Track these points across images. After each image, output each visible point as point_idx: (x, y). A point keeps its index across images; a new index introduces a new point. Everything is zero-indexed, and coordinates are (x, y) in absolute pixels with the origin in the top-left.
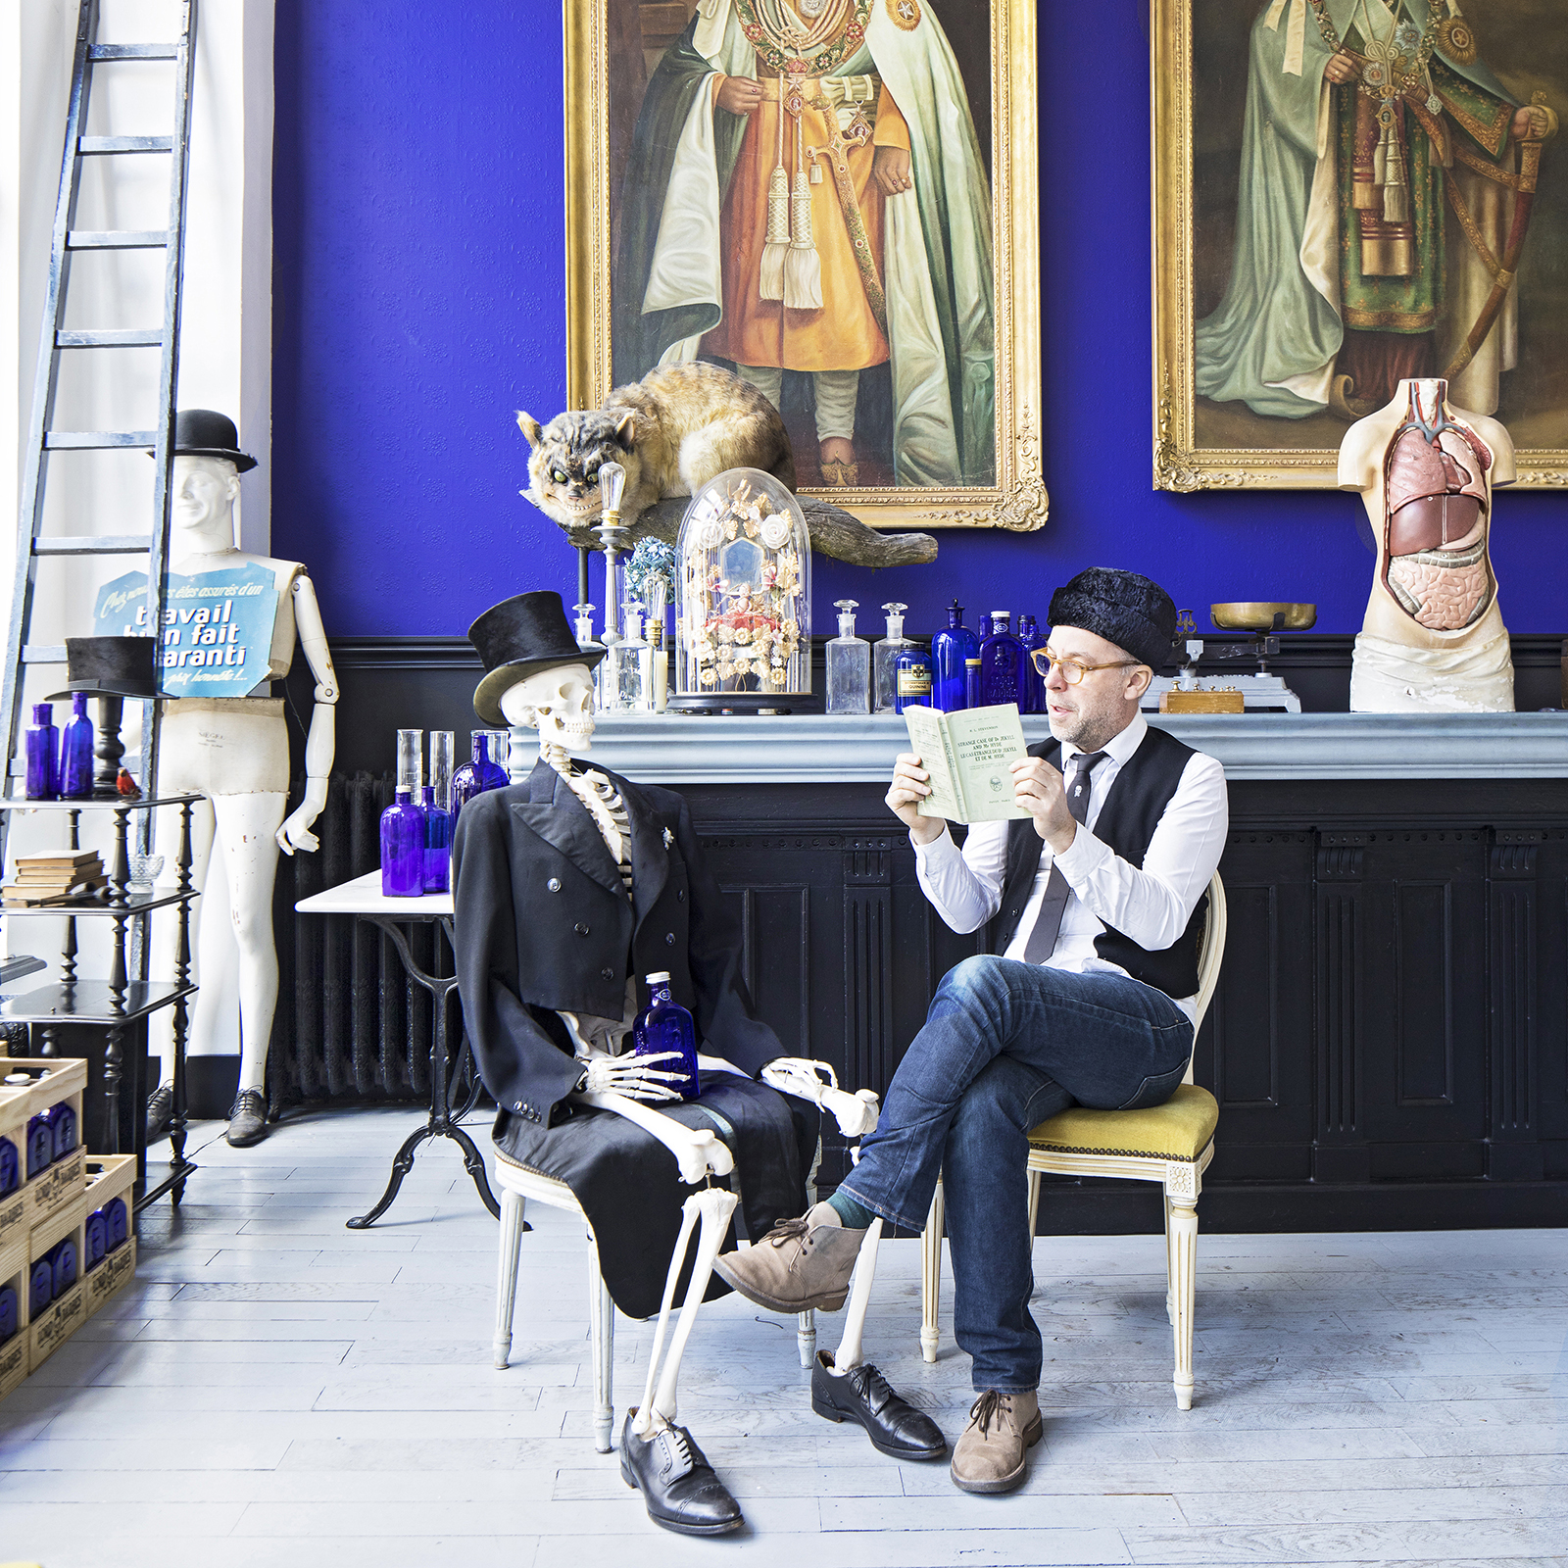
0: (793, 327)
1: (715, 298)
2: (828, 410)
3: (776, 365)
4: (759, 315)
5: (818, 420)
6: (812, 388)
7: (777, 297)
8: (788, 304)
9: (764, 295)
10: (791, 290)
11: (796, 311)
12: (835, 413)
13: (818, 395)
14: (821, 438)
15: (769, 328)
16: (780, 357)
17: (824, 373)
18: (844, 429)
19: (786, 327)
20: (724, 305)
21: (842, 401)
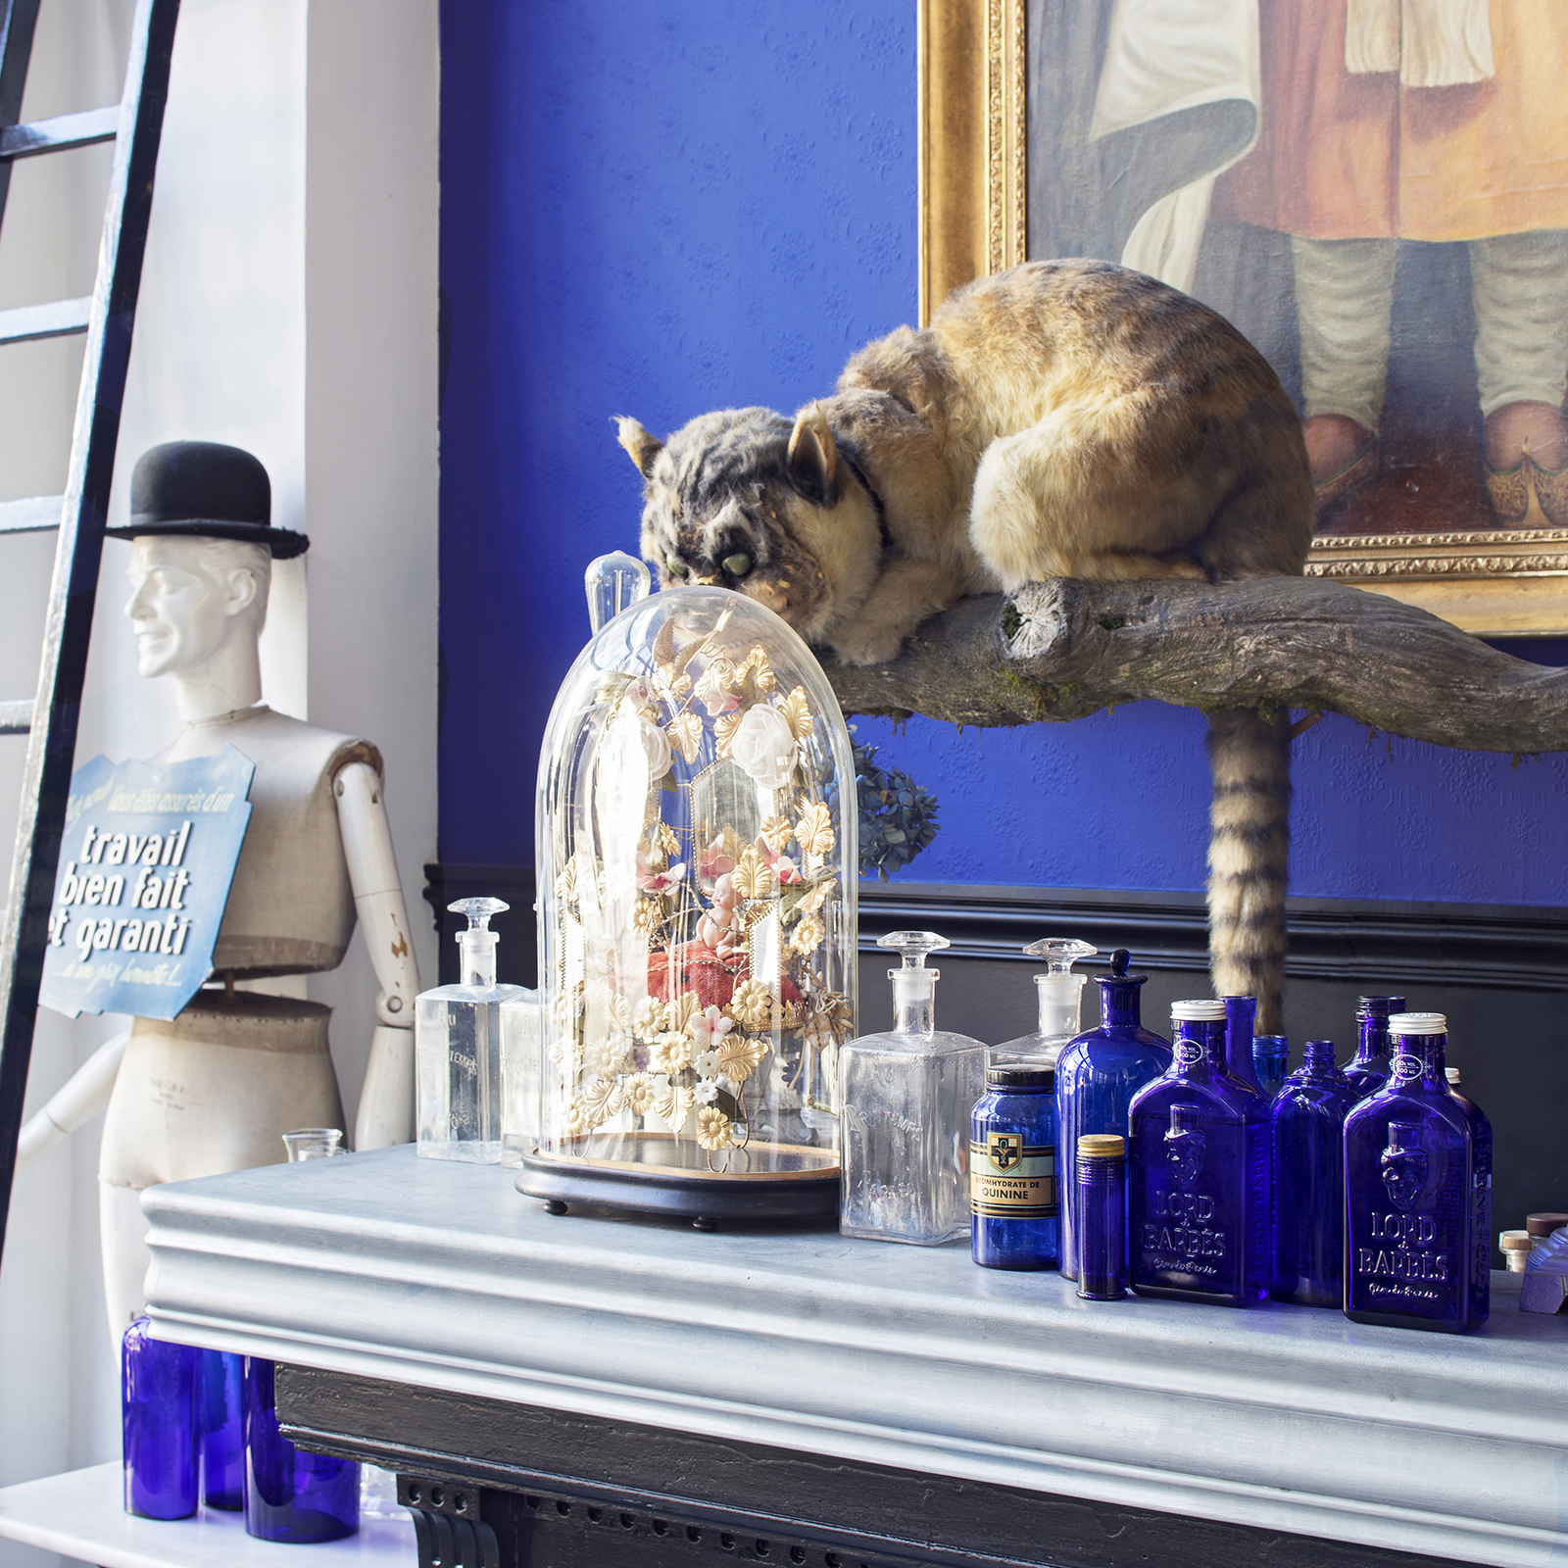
0: (1422, 135)
1: (1245, 87)
2: (1506, 336)
3: (1382, 231)
4: (1345, 114)
5: (1481, 362)
6: (1467, 283)
7: (1384, 65)
8: (1410, 79)
9: (1355, 64)
10: (1418, 43)
11: (1428, 95)
12: (1519, 339)
13: (1481, 297)
14: (1487, 406)
15: (1368, 143)
16: (1392, 210)
17: (1494, 242)
18: (1542, 381)
19: (1405, 136)
20: (1267, 98)
21: (1539, 310)
